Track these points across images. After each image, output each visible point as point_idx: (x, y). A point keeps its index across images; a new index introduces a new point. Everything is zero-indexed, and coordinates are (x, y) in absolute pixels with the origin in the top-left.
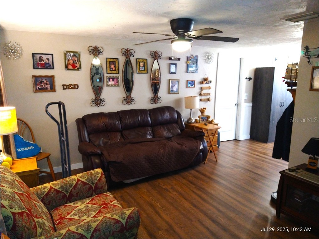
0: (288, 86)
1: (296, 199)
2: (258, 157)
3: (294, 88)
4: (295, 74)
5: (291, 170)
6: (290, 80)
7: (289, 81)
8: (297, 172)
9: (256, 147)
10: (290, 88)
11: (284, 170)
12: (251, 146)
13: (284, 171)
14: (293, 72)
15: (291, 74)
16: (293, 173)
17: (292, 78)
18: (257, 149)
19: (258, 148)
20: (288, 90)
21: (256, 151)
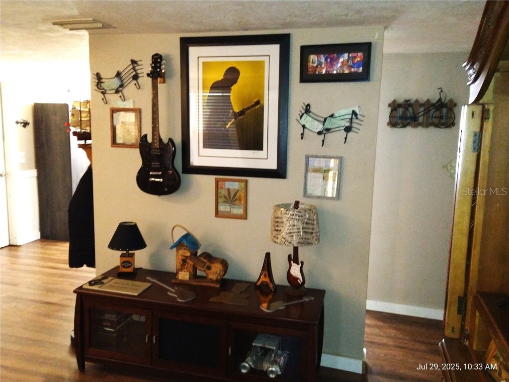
0: (79, 139)
1: (106, 329)
2: (54, 271)
3: (88, 142)
4: (88, 119)
5: (93, 283)
6: (81, 129)
7: (78, 130)
8: (103, 283)
9: (52, 252)
10: (83, 142)
11: (82, 286)
12: (42, 253)
13: (81, 288)
14: (84, 115)
15: (81, 118)
16: (95, 288)
17: (82, 126)
18: (52, 257)
19: (55, 254)
20: (80, 146)
21: (50, 260)
